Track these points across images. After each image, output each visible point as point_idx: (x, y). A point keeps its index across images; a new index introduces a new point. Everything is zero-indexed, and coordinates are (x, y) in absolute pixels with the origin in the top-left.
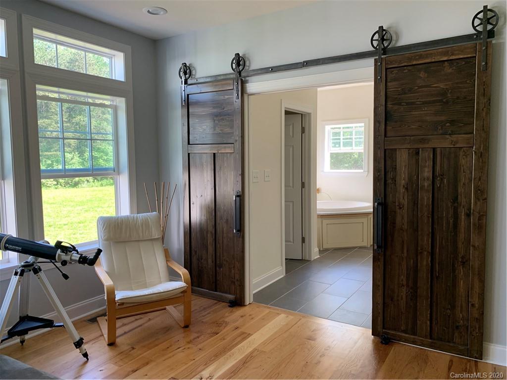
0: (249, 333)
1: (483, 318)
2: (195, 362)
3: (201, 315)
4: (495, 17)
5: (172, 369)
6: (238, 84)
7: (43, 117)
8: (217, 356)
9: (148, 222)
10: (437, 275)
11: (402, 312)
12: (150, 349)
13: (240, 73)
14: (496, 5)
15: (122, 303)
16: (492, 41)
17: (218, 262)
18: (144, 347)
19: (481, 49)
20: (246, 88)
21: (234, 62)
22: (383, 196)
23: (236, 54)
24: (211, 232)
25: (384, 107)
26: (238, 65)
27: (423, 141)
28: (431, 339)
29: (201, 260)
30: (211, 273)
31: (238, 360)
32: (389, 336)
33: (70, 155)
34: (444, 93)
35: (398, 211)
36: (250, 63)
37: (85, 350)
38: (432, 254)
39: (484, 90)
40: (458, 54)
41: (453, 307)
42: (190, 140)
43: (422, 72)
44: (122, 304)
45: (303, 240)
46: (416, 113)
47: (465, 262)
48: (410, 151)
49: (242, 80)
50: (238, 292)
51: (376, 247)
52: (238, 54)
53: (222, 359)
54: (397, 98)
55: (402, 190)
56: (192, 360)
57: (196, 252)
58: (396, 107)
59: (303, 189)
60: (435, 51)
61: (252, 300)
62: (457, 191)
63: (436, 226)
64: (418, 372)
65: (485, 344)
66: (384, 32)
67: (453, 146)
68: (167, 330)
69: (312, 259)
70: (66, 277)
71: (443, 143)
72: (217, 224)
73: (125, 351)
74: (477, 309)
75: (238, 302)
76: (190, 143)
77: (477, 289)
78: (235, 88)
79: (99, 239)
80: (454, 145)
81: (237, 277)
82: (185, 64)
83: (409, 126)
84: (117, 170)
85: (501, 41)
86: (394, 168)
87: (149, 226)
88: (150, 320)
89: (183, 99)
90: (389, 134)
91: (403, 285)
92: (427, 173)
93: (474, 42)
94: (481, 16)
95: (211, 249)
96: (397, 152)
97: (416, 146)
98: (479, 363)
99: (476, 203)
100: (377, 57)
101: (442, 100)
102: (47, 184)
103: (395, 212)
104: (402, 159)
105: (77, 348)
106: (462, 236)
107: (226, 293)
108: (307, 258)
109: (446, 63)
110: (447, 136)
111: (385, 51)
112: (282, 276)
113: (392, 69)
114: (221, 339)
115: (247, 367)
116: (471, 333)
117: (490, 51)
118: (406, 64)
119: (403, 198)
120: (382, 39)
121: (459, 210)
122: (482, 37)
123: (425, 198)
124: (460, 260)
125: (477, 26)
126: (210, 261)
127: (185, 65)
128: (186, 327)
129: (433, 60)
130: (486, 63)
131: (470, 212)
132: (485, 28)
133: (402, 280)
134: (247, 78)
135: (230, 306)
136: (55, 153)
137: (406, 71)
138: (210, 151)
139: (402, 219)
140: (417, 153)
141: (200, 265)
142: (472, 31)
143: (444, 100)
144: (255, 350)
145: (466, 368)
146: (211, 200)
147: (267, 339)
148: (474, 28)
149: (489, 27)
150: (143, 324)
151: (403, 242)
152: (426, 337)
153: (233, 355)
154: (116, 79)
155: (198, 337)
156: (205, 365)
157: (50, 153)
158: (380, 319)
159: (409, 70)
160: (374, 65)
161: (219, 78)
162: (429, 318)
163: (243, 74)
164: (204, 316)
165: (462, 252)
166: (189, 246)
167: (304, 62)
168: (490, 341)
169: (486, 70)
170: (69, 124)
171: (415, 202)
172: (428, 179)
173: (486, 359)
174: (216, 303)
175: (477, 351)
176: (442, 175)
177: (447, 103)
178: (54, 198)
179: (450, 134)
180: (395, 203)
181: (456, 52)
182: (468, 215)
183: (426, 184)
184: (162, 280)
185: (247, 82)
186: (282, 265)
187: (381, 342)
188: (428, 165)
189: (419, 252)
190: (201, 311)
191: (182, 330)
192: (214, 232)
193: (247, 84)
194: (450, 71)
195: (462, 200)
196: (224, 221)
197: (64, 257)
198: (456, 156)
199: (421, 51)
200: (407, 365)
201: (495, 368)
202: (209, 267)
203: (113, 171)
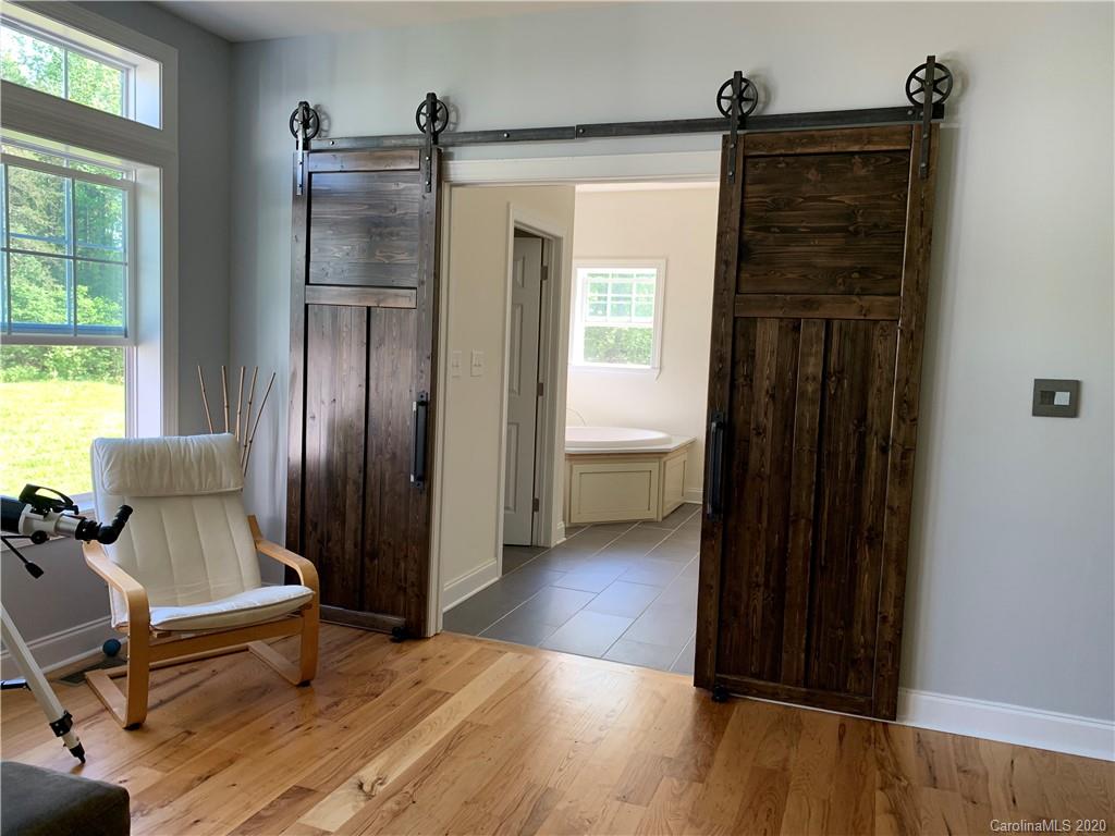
0: (445, 691)
1: (900, 643)
2: (341, 752)
3: (333, 660)
4: (946, 80)
5: (290, 770)
6: (430, 159)
8: (386, 738)
9: (213, 453)
10: (823, 563)
11: (753, 638)
12: (229, 732)
13: (435, 135)
14: (948, 58)
15: (169, 631)
16: (939, 125)
17: (368, 547)
18: (214, 728)
19: (920, 137)
20: (447, 168)
21: (424, 110)
22: (726, 409)
23: (428, 95)
24: (355, 482)
25: (738, 233)
26: (433, 117)
27: (808, 304)
28: (806, 686)
29: (329, 541)
30: (352, 570)
31: (431, 746)
32: (728, 687)
34: (850, 215)
35: (754, 440)
36: (458, 117)
37: (78, 739)
38: (815, 523)
39: (922, 215)
40: (882, 143)
41: (849, 626)
42: (311, 275)
43: (813, 171)
44: (168, 633)
45: (536, 505)
46: (797, 249)
47: (874, 538)
48: (783, 324)
49: (439, 151)
50: (413, 610)
51: (709, 510)
52: (434, 95)
53: (397, 745)
54: (762, 217)
55: (764, 399)
56: (332, 750)
57: (315, 526)
58: (760, 235)
59: (540, 398)
60: (838, 132)
61: (440, 627)
62: (867, 402)
63: (824, 470)
64: (788, 747)
65: (901, 691)
66: (744, 84)
67: (862, 317)
68: (262, 691)
69: (552, 546)
70: (35, 571)
71: (845, 311)
72: (370, 466)
73: (169, 740)
74: (892, 626)
75: (413, 631)
76: (311, 282)
77: (892, 588)
78: (423, 167)
79: (94, 489)
80: (865, 315)
81: (412, 576)
82: (306, 103)
83: (783, 275)
84: (132, 334)
85: (955, 126)
86: (751, 356)
87: (215, 462)
88: (214, 673)
89: (299, 182)
90: (744, 288)
91: (758, 585)
92: (813, 366)
93: (908, 123)
94: (921, 74)
95: (352, 519)
96: (758, 325)
97: (795, 314)
98: (890, 728)
99: (898, 428)
100: (729, 133)
101: (847, 227)
103: (748, 441)
104: (767, 336)
105: (58, 735)
106: (870, 489)
107: (384, 612)
108: (542, 544)
109: (857, 157)
110: (854, 298)
111: (744, 121)
112: (496, 579)
113: (757, 160)
114: (387, 706)
115: (454, 757)
116: (878, 670)
117: (935, 143)
118: (783, 151)
119: (766, 414)
120: (740, 97)
121: (867, 440)
122: (922, 114)
123: (807, 414)
124: (866, 534)
125: (914, 93)
126: (349, 545)
127: (305, 105)
128: (305, 683)
129: (834, 150)
130: (928, 166)
131: (887, 443)
132: (928, 99)
133: (757, 576)
134: (451, 149)
135: (393, 641)
137: (783, 165)
138: (360, 301)
139: (761, 455)
140: (797, 329)
141: (325, 554)
142: (905, 102)
143: (851, 228)
144: (465, 723)
145: (870, 736)
146: (359, 411)
147: (485, 703)
148: (910, 95)
149: (936, 97)
150: (202, 682)
151: (761, 500)
152: (797, 684)
153: (421, 735)
154: (138, 120)
155: (336, 704)
156: (364, 757)
158: (711, 652)
159: (787, 164)
160: (721, 147)
161: (387, 143)
162: (803, 646)
163: (442, 140)
164: (338, 662)
165: (869, 520)
166: (299, 513)
167: (579, 127)
168: (910, 685)
169: (927, 177)
171: (787, 423)
172: (814, 379)
173: (902, 720)
174: (361, 636)
175: (888, 703)
176: (839, 373)
177: (856, 233)
179: (858, 294)
180: (749, 424)
181: (876, 139)
182: (884, 450)
183: (810, 389)
184: (245, 585)
185: (450, 157)
186: (496, 556)
187: (714, 699)
188: (817, 352)
189: (791, 519)
190: (332, 651)
191: (295, 692)
192: (361, 481)
193: (451, 162)
194: (863, 172)
195: (875, 421)
196: (388, 456)
197: (40, 523)
198: (868, 338)
199: (812, 128)
200: (765, 737)
201: (918, 735)
202: (347, 557)
203: (123, 337)
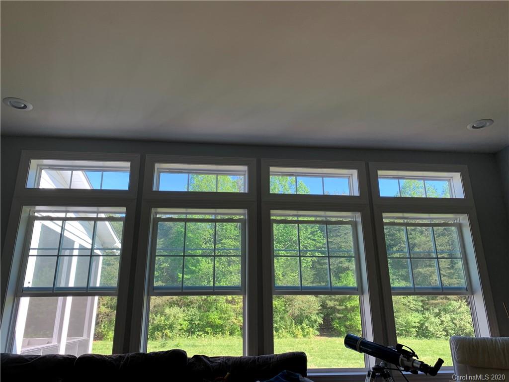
7: (427, 266)
33: (457, 303)
79: (454, 365)
84: (470, 290)
102: (437, 334)
136: (441, 301)
154: (456, 198)
157: (436, 301)
170: (452, 271)
178: (443, 349)
203: (465, 291)
